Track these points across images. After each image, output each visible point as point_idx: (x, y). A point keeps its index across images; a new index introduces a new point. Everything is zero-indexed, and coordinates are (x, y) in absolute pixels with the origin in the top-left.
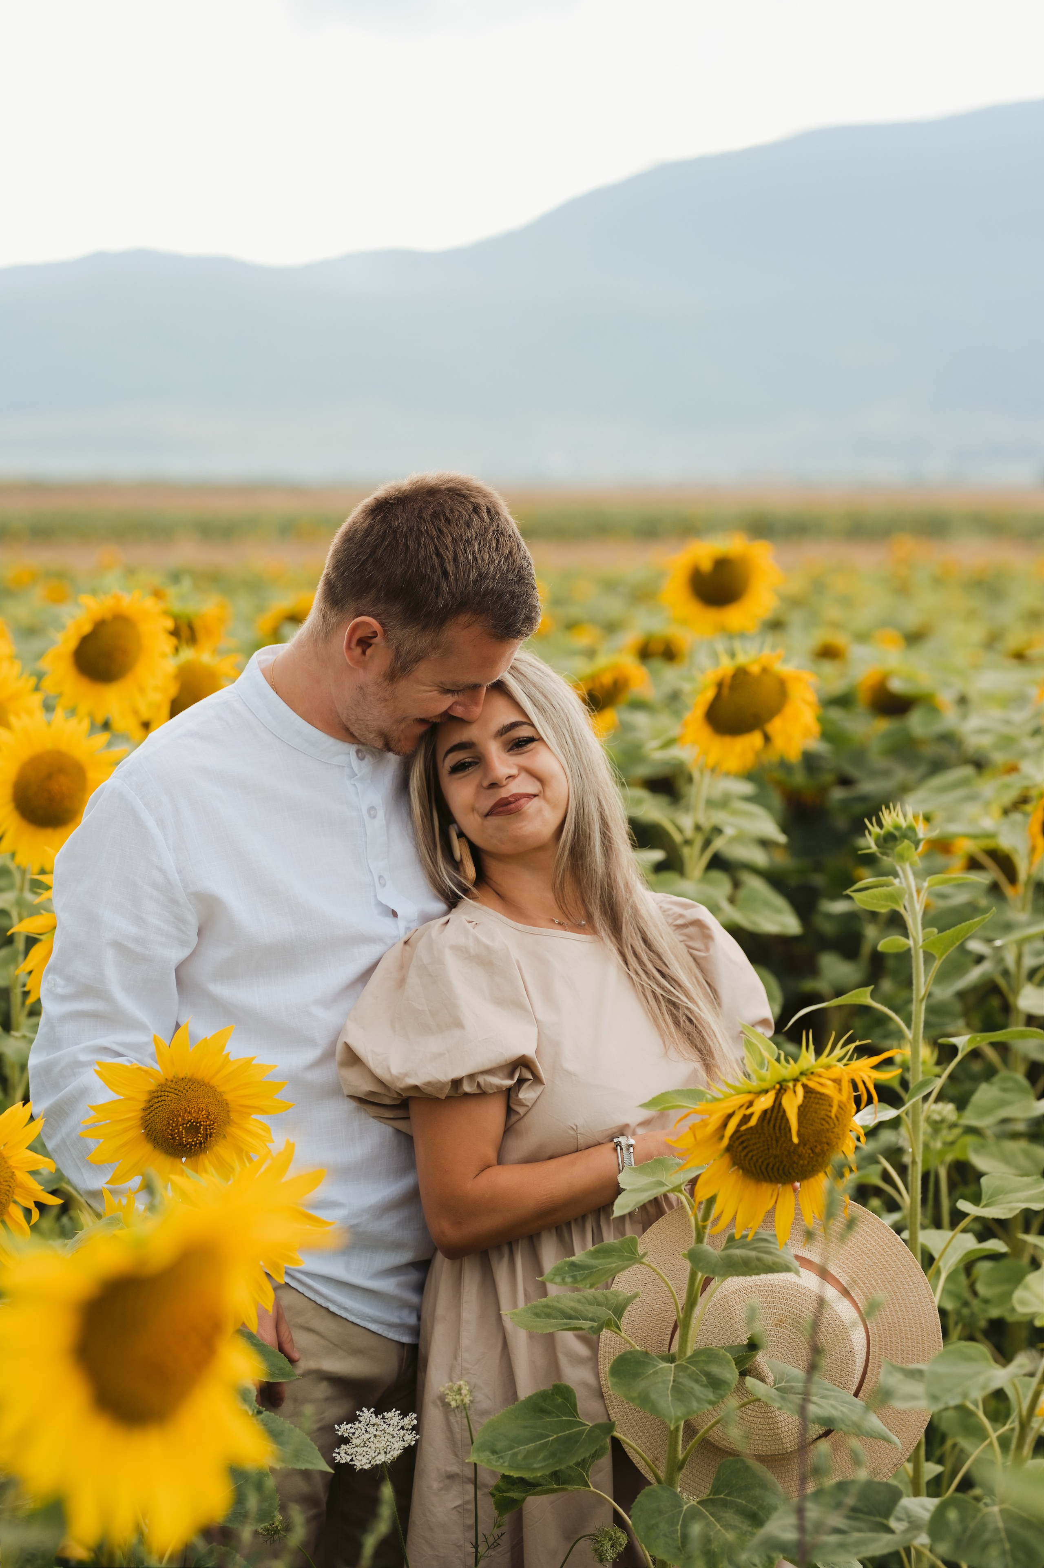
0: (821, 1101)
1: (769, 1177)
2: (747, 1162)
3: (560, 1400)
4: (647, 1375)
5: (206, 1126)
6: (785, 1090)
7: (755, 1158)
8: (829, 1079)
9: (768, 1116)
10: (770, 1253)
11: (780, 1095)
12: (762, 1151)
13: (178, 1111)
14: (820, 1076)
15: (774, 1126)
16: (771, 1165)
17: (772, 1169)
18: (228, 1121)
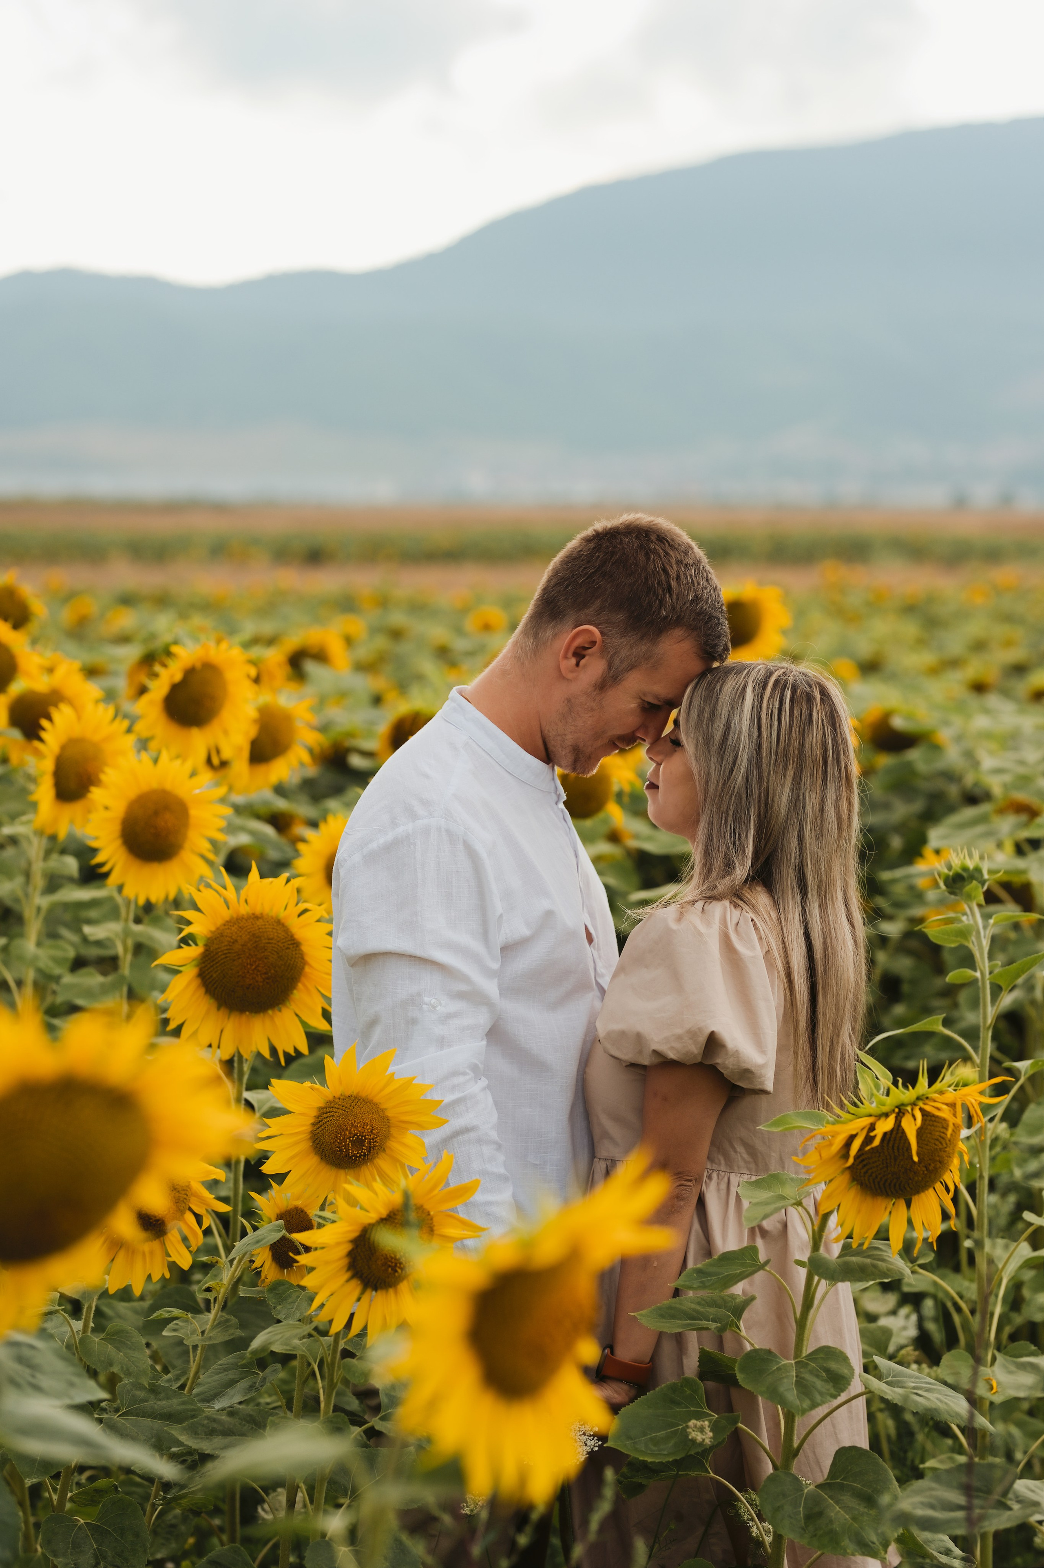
0: (935, 1124)
1: (886, 1192)
2: (866, 1179)
3: (688, 1392)
4: (771, 1371)
5: (370, 1139)
6: (904, 1114)
7: (874, 1175)
8: (943, 1103)
9: (888, 1137)
10: (883, 1260)
11: (899, 1118)
12: (881, 1169)
13: (346, 1125)
14: (935, 1101)
15: (893, 1147)
16: (889, 1181)
17: (890, 1185)
18: (387, 1136)
